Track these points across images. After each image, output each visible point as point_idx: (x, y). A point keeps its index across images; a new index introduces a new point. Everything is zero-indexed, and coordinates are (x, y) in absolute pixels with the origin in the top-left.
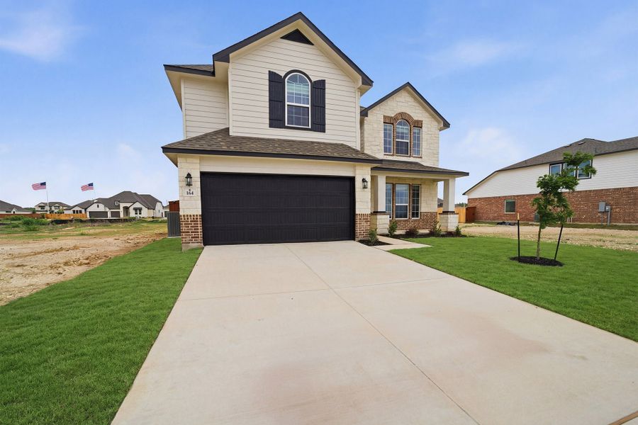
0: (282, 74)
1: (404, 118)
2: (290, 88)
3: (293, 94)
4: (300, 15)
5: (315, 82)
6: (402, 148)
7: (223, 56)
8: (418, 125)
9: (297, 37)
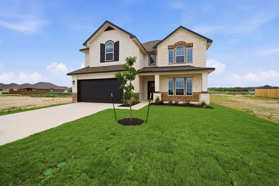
0: (104, 43)
1: (181, 44)
2: (107, 47)
3: (110, 49)
4: (107, 22)
5: (115, 43)
6: (180, 59)
7: (85, 44)
8: (190, 45)
9: (109, 29)
